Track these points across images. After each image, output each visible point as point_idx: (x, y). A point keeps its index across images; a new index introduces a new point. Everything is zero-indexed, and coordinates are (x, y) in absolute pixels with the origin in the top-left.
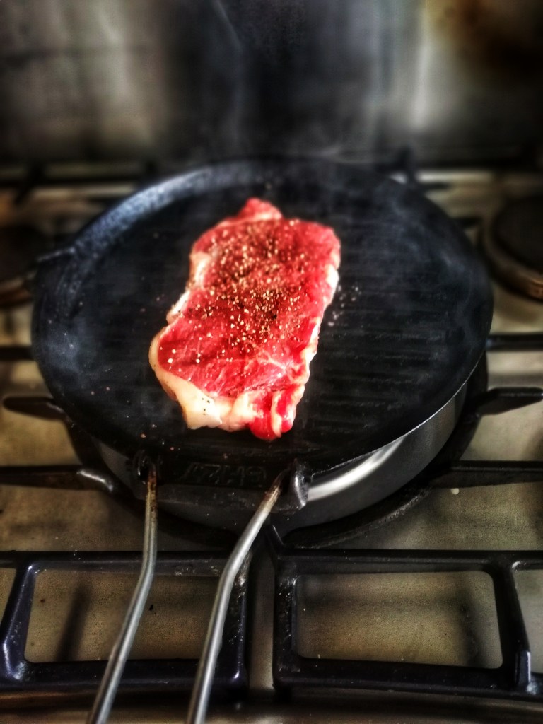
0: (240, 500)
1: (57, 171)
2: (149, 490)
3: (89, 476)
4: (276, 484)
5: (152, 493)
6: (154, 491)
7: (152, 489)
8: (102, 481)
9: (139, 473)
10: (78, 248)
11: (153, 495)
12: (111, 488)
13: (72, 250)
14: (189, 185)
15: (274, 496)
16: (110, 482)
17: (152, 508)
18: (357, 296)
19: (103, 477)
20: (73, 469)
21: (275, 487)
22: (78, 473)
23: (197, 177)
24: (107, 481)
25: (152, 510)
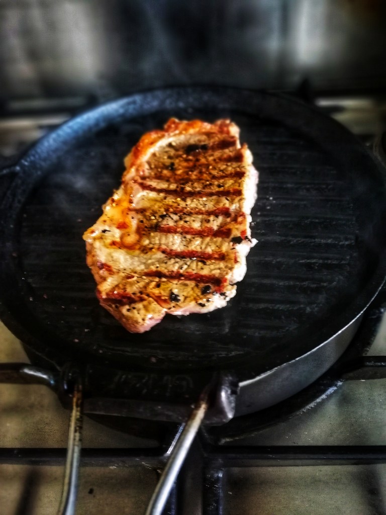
0: (166, 413)
1: (16, 105)
2: (75, 407)
3: (31, 373)
4: (203, 400)
5: (77, 411)
6: (79, 409)
7: (77, 406)
8: (45, 377)
9: (66, 387)
10: (22, 166)
11: (78, 414)
12: (52, 382)
13: (18, 168)
14: (121, 111)
15: (201, 414)
16: (51, 377)
17: (75, 428)
18: (271, 205)
19: (45, 374)
20: (17, 367)
21: (202, 402)
22: (21, 371)
23: (129, 104)
24: (49, 377)
25: (75, 431)
